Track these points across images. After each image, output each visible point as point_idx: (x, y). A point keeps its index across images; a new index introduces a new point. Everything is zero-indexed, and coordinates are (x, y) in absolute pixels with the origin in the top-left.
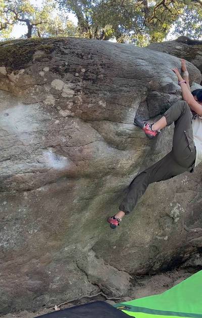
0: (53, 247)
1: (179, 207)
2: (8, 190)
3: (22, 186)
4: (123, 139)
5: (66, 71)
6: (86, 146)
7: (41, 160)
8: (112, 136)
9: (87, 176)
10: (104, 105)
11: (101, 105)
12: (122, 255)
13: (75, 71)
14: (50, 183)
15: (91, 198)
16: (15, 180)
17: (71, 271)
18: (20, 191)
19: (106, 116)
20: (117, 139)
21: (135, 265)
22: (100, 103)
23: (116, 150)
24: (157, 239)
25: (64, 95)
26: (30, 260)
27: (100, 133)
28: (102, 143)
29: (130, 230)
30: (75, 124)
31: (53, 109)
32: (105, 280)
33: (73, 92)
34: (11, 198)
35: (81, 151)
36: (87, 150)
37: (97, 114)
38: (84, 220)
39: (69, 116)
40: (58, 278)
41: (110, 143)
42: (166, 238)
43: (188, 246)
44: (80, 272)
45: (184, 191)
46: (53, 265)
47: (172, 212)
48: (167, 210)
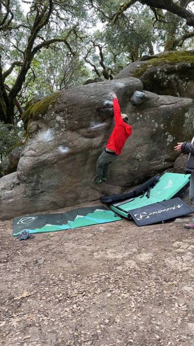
0: (76, 181)
1: (140, 154)
2: (47, 164)
3: (52, 162)
4: (92, 134)
5: (60, 112)
6: (74, 141)
7: (57, 151)
8: (85, 134)
9: (79, 153)
10: (77, 123)
12: (114, 180)
13: (64, 111)
14: (64, 159)
15: (86, 160)
16: (48, 161)
17: (88, 190)
18: (53, 164)
19: (80, 127)
20: (89, 134)
21: (124, 183)
22: (75, 122)
24: (131, 170)
25: (61, 122)
26: (67, 187)
27: (80, 134)
28: (82, 138)
30: (69, 133)
31: (59, 129)
33: (64, 120)
34: (50, 167)
35: (73, 144)
36: (75, 143)
37: (76, 127)
38: (87, 169)
40: (83, 193)
41: (86, 137)
42: (136, 169)
43: (151, 171)
45: (142, 146)
46: (79, 188)
47: (137, 157)
48: (133, 156)
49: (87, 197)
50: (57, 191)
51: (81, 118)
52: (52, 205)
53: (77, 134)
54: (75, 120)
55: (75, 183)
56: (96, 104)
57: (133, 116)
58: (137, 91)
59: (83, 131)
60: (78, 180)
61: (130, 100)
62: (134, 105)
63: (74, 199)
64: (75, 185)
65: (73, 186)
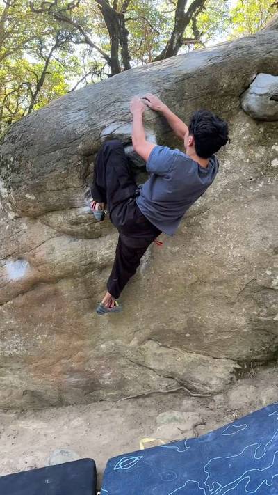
0: (83, 346)
4: (86, 226)
6: (37, 249)
8: (66, 227)
10: (33, 198)
11: (30, 199)
12: (207, 342)
15: (92, 297)
17: (124, 367)
19: (44, 208)
20: (77, 229)
21: (242, 350)
22: (28, 196)
23: (85, 241)
24: (259, 320)
25: (3, 196)
26: (58, 361)
27: (53, 228)
29: (200, 315)
30: (24, 225)
32: (181, 373)
33: (6, 190)
35: (34, 255)
36: (39, 253)
37: (32, 209)
39: (16, 218)
40: (108, 374)
41: (72, 235)
42: (277, 318)
44: (138, 367)
47: (275, 283)
48: (260, 281)
49: (121, 384)
50: (32, 367)
51: (39, 185)
52: (27, 397)
53: (46, 227)
54: (26, 191)
55: (78, 349)
56: (78, 138)
57: (257, 155)
58: (261, 75)
59: (57, 218)
60: (88, 342)
61: (241, 107)
62: (259, 120)
63: (85, 388)
64: (80, 353)
65: (75, 357)
